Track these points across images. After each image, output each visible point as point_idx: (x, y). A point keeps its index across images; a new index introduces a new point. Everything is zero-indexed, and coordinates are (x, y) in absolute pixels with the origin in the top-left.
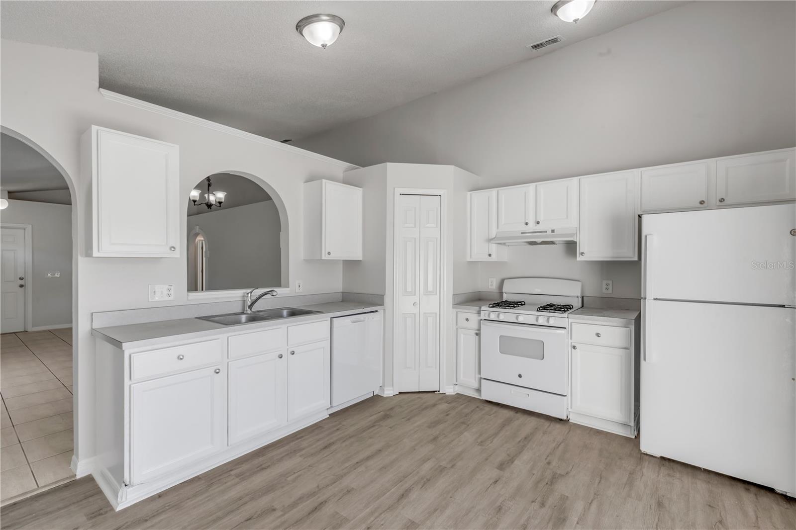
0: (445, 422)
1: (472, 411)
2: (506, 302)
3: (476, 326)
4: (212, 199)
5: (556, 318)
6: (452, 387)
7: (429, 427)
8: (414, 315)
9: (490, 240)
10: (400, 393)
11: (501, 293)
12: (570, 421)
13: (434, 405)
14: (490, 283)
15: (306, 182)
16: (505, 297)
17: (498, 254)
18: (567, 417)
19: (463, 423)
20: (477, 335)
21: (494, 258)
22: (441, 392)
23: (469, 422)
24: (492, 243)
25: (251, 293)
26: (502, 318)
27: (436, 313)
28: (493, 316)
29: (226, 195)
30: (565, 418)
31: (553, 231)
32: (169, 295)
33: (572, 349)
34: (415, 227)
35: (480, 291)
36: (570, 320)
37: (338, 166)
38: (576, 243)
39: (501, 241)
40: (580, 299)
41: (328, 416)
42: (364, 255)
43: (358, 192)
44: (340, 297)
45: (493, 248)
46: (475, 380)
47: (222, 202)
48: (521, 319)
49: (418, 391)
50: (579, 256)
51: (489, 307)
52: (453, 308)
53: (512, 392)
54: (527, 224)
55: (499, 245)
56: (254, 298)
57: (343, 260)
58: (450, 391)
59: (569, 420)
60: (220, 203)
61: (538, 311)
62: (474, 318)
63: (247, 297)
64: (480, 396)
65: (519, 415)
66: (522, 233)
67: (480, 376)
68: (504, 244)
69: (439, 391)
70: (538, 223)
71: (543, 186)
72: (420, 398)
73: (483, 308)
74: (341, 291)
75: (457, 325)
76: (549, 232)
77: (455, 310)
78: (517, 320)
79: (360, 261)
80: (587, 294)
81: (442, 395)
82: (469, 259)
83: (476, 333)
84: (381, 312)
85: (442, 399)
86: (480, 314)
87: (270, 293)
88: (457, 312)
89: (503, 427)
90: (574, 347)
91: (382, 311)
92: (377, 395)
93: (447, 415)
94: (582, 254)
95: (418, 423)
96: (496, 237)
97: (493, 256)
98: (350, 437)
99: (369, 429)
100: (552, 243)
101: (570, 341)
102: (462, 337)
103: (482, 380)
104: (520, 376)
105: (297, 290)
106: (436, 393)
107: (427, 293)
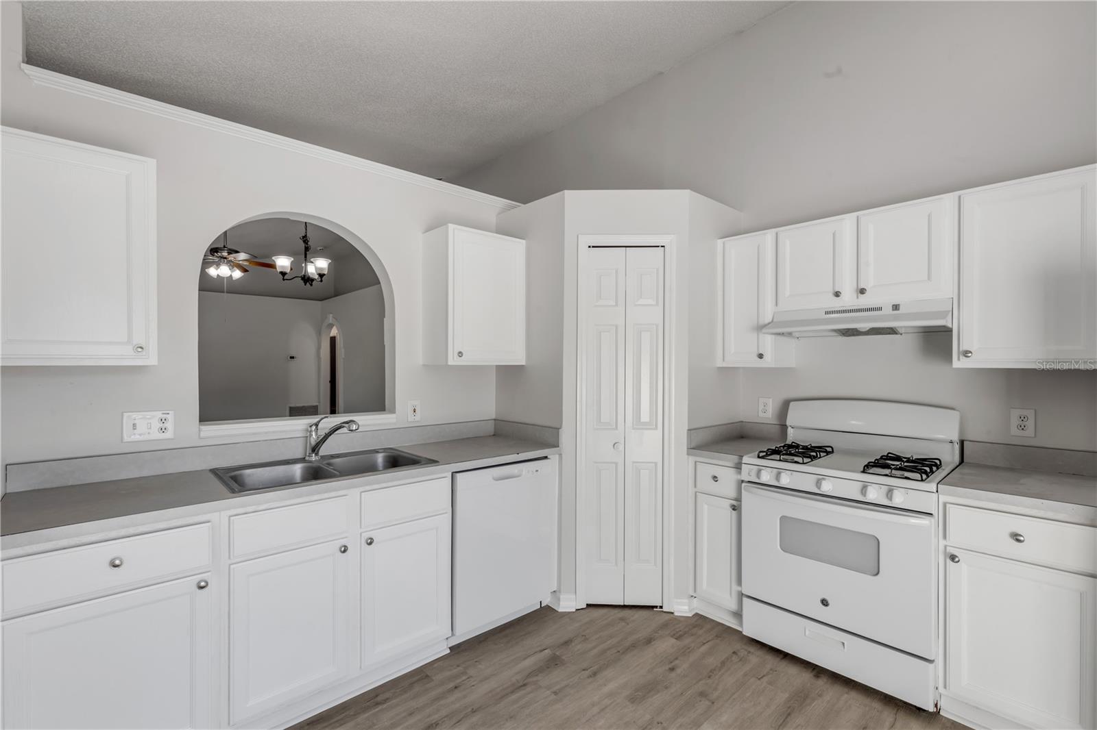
0: (666, 688)
1: (723, 663)
2: (795, 446)
3: (732, 493)
4: (311, 270)
5: (908, 492)
6: (686, 601)
7: (633, 699)
8: (614, 465)
9: (760, 328)
10: (589, 606)
11: (784, 427)
12: (941, 713)
13: (649, 641)
14: (761, 407)
15: (429, 229)
16: (792, 436)
17: (777, 352)
18: (936, 706)
19: (702, 694)
20: (734, 509)
21: (768, 361)
22: (665, 609)
23: (716, 694)
24: (764, 333)
25: (317, 425)
26: (785, 480)
27: (656, 464)
28: (766, 477)
29: (330, 264)
30: (931, 709)
31: (896, 307)
32: (163, 430)
33: (948, 561)
34: (617, 305)
35: (742, 422)
36: (943, 498)
37: (488, 204)
38: (950, 331)
39: (782, 329)
40: (957, 447)
41: (448, 651)
42: (528, 356)
43: (517, 247)
44: (490, 428)
45: (768, 343)
46: (731, 594)
47: (324, 275)
48: (827, 488)
49: (622, 604)
50: (959, 359)
51: (759, 457)
52: (688, 454)
53: (807, 633)
54: (837, 294)
55: (779, 337)
56: (322, 433)
57: (497, 366)
58: (682, 608)
59: (939, 712)
60: (321, 276)
61: (864, 472)
62: (728, 477)
63: (311, 431)
64: (741, 624)
65: (822, 682)
66: (827, 313)
67: (739, 589)
68: (790, 334)
69: (661, 607)
70: (862, 291)
71: (874, 220)
72: (622, 619)
73: (746, 459)
74: (494, 417)
75: (695, 487)
76: (888, 310)
77: (692, 459)
78: (819, 488)
79: (523, 366)
80: (970, 436)
81: (668, 617)
82: (720, 364)
83: (734, 506)
84: (554, 459)
85: (665, 626)
86: (741, 469)
87: (347, 425)
88: (696, 462)
89: (789, 714)
90: (953, 558)
91: (557, 456)
92: (548, 607)
93: (672, 669)
94: (966, 353)
95: (611, 686)
96: (772, 321)
97: (767, 357)
98: (474, 711)
99: (512, 692)
100: (892, 331)
101: (942, 543)
102: (705, 509)
103: (745, 600)
104: (825, 603)
105: (411, 418)
106: (655, 609)
107: (639, 424)
